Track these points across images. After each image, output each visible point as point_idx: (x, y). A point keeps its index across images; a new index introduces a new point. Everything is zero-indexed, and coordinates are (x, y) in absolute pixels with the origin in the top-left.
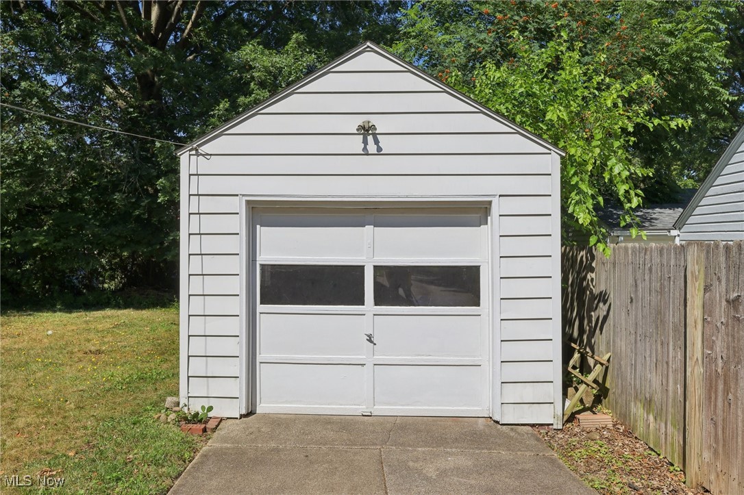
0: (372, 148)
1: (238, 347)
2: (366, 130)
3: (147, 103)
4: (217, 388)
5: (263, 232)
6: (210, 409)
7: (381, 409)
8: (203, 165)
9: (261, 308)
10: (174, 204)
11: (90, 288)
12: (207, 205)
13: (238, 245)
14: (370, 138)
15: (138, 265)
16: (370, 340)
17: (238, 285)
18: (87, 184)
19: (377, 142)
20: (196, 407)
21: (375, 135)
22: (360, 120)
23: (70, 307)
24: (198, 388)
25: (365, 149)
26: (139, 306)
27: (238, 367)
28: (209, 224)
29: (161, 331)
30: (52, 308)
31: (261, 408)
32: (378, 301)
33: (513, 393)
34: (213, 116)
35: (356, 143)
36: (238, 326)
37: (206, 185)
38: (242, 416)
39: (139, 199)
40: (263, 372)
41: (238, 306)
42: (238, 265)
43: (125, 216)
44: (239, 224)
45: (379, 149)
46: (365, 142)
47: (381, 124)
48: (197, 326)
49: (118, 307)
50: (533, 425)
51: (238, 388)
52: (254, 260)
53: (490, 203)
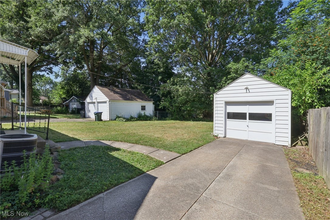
0: (248, 91)
1: (223, 126)
2: (247, 89)
3: (209, 78)
4: (219, 132)
5: (228, 107)
6: (218, 135)
7: (249, 139)
8: (217, 96)
9: (227, 120)
10: (213, 100)
11: (197, 117)
12: (218, 102)
13: (223, 109)
14: (248, 90)
15: (206, 113)
16: (248, 126)
17: (223, 115)
18: (197, 96)
19: (249, 90)
20: (216, 134)
21: (248, 89)
22: (245, 87)
23: (193, 121)
24: (216, 132)
25: (246, 92)
26: (207, 121)
27: (223, 129)
28: (218, 105)
29: (211, 126)
30: (190, 120)
31: (227, 137)
32: (250, 119)
33: (278, 139)
34: (222, 81)
35: (245, 91)
36: (223, 122)
37: (218, 99)
38: (224, 137)
39: (207, 99)
40: (227, 130)
41: (223, 119)
42: (223, 112)
43: (204, 102)
44: (223, 105)
45: (249, 92)
46: (247, 91)
47: (249, 87)
48: (216, 125)
49: (202, 121)
50: (283, 146)
51: (223, 132)
52: (226, 111)
53: (274, 101)
